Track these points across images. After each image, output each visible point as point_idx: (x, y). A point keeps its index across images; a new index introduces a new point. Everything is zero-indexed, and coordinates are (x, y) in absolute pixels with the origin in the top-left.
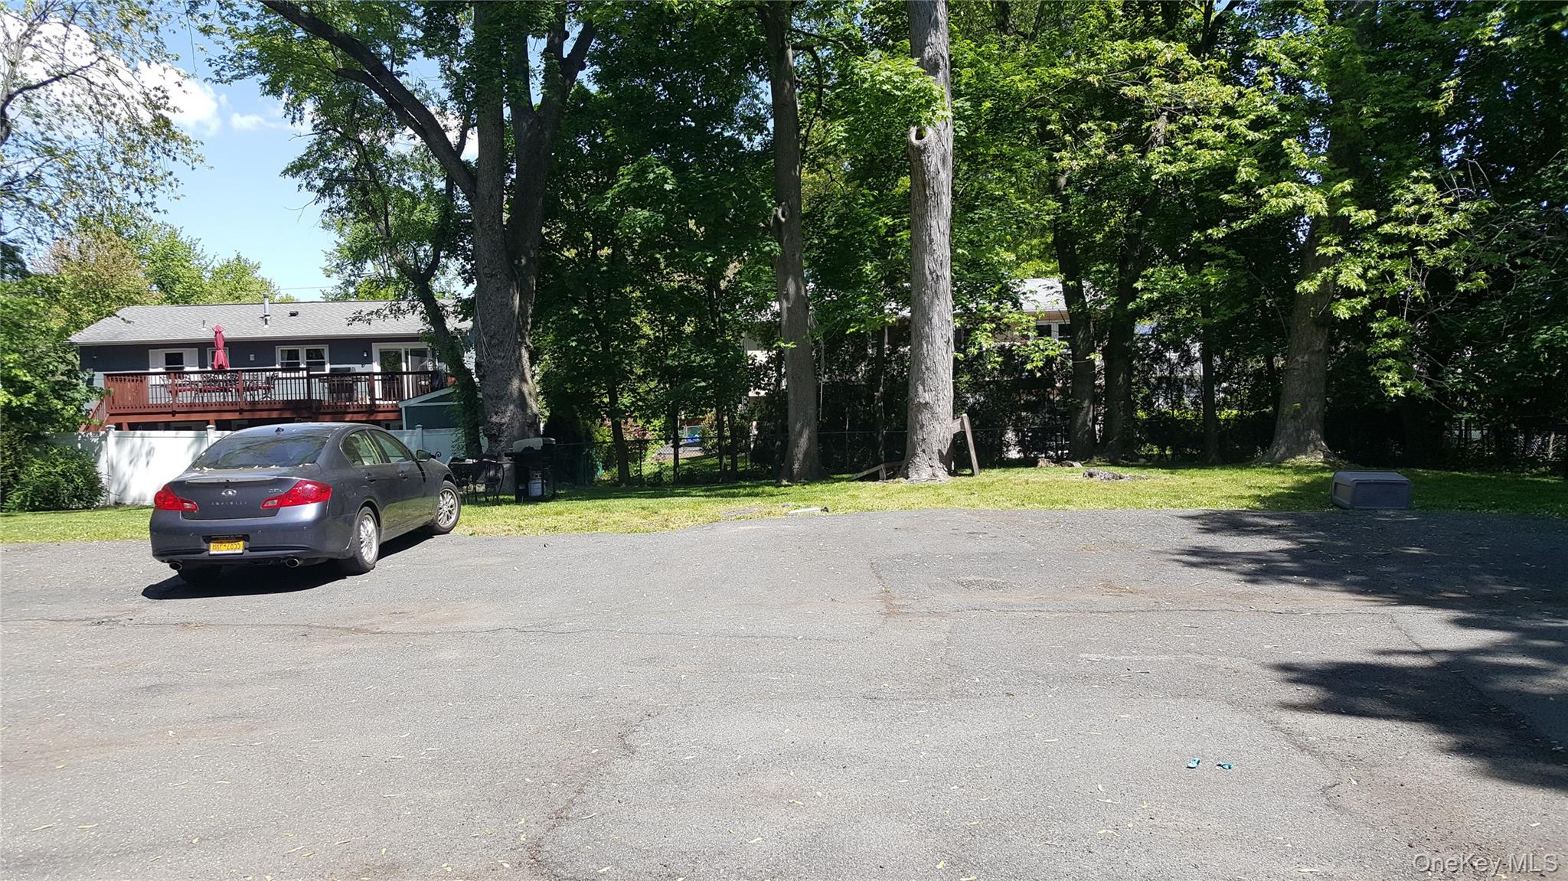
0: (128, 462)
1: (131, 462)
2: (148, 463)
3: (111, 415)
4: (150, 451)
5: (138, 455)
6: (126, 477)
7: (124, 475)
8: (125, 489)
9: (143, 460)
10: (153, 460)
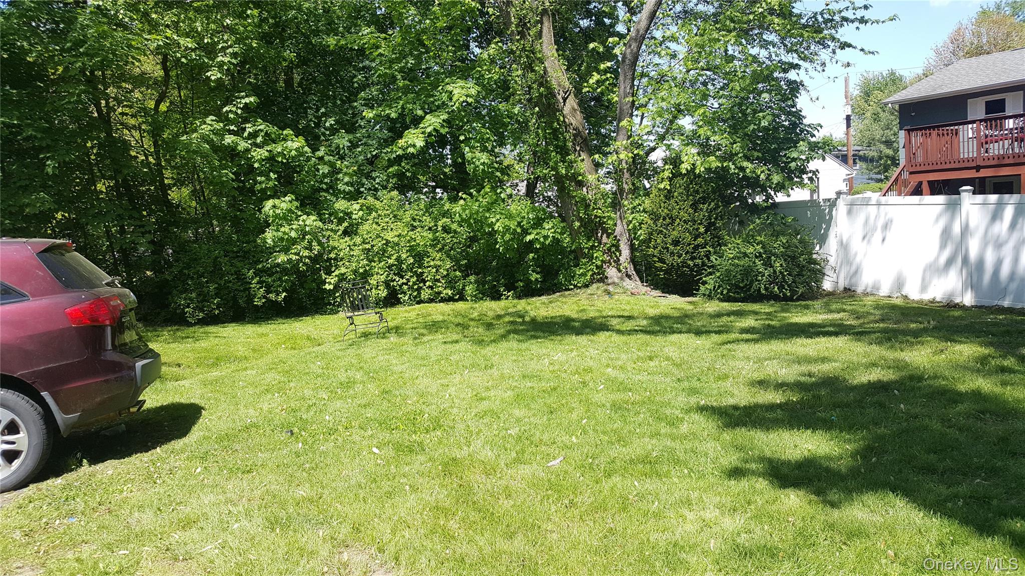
0: (861, 237)
1: (864, 238)
2: (883, 240)
3: (911, 173)
4: (887, 224)
5: (874, 229)
6: (858, 259)
7: (856, 254)
8: (856, 272)
9: (878, 235)
10: (889, 235)
